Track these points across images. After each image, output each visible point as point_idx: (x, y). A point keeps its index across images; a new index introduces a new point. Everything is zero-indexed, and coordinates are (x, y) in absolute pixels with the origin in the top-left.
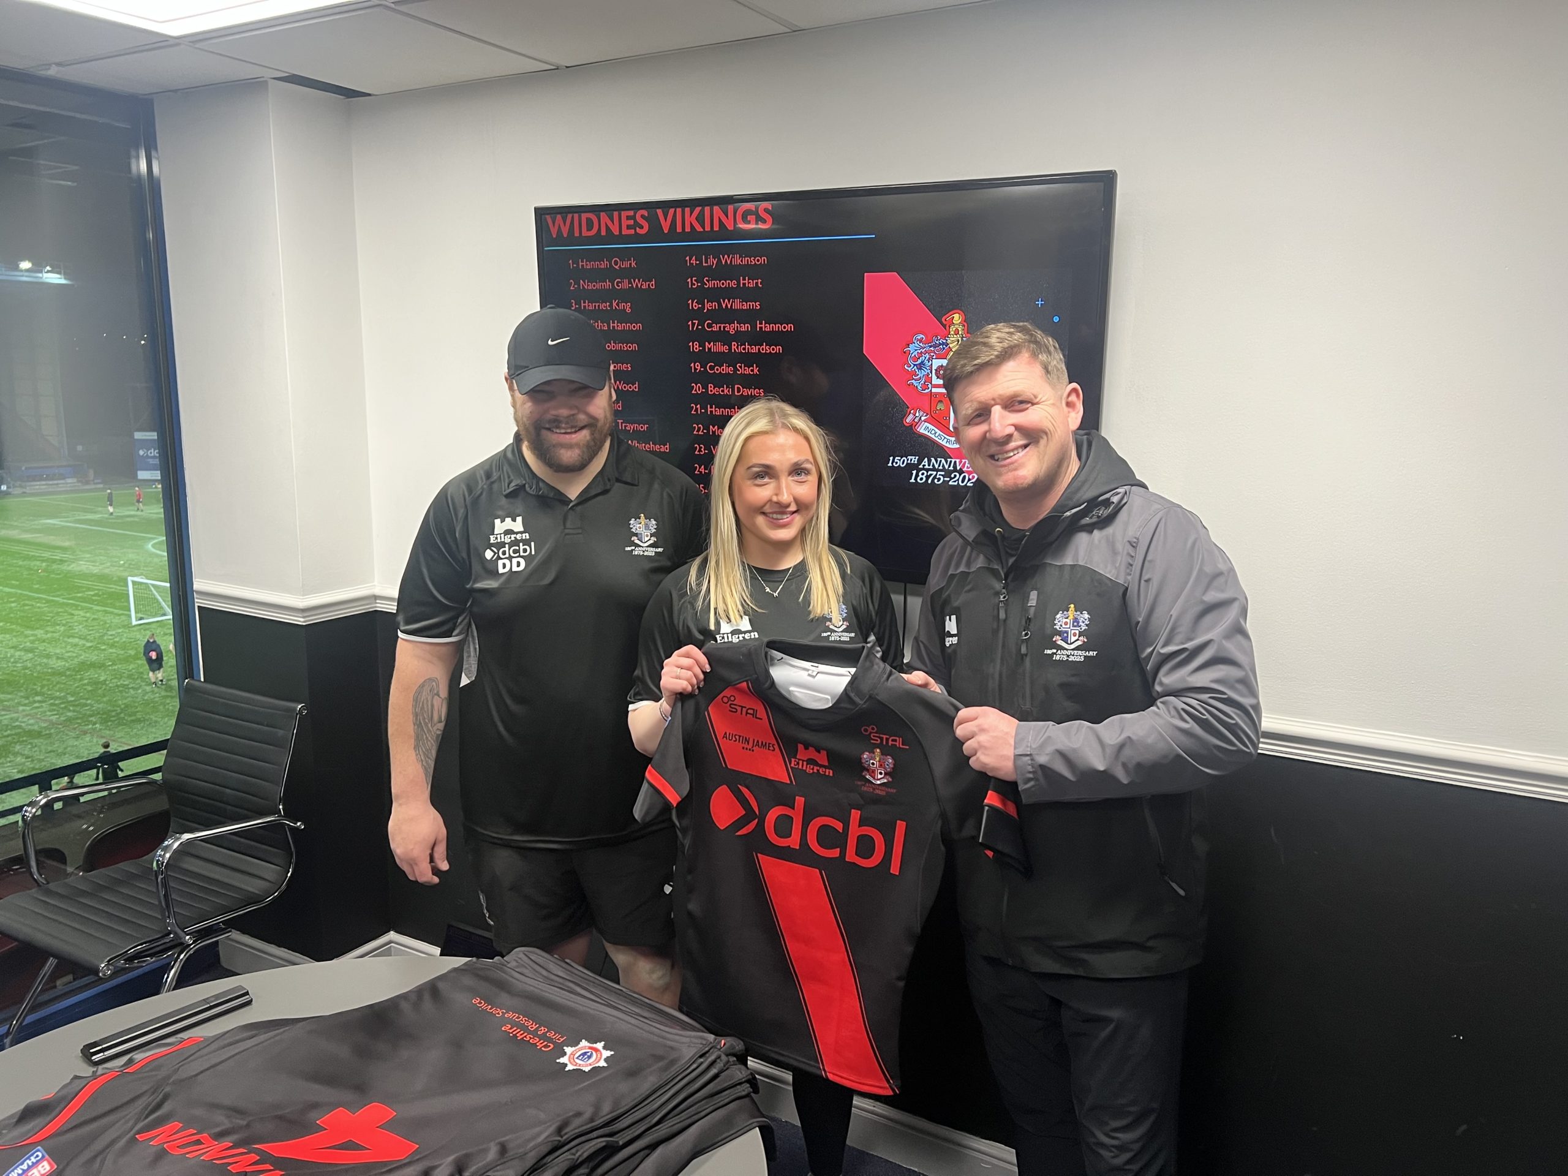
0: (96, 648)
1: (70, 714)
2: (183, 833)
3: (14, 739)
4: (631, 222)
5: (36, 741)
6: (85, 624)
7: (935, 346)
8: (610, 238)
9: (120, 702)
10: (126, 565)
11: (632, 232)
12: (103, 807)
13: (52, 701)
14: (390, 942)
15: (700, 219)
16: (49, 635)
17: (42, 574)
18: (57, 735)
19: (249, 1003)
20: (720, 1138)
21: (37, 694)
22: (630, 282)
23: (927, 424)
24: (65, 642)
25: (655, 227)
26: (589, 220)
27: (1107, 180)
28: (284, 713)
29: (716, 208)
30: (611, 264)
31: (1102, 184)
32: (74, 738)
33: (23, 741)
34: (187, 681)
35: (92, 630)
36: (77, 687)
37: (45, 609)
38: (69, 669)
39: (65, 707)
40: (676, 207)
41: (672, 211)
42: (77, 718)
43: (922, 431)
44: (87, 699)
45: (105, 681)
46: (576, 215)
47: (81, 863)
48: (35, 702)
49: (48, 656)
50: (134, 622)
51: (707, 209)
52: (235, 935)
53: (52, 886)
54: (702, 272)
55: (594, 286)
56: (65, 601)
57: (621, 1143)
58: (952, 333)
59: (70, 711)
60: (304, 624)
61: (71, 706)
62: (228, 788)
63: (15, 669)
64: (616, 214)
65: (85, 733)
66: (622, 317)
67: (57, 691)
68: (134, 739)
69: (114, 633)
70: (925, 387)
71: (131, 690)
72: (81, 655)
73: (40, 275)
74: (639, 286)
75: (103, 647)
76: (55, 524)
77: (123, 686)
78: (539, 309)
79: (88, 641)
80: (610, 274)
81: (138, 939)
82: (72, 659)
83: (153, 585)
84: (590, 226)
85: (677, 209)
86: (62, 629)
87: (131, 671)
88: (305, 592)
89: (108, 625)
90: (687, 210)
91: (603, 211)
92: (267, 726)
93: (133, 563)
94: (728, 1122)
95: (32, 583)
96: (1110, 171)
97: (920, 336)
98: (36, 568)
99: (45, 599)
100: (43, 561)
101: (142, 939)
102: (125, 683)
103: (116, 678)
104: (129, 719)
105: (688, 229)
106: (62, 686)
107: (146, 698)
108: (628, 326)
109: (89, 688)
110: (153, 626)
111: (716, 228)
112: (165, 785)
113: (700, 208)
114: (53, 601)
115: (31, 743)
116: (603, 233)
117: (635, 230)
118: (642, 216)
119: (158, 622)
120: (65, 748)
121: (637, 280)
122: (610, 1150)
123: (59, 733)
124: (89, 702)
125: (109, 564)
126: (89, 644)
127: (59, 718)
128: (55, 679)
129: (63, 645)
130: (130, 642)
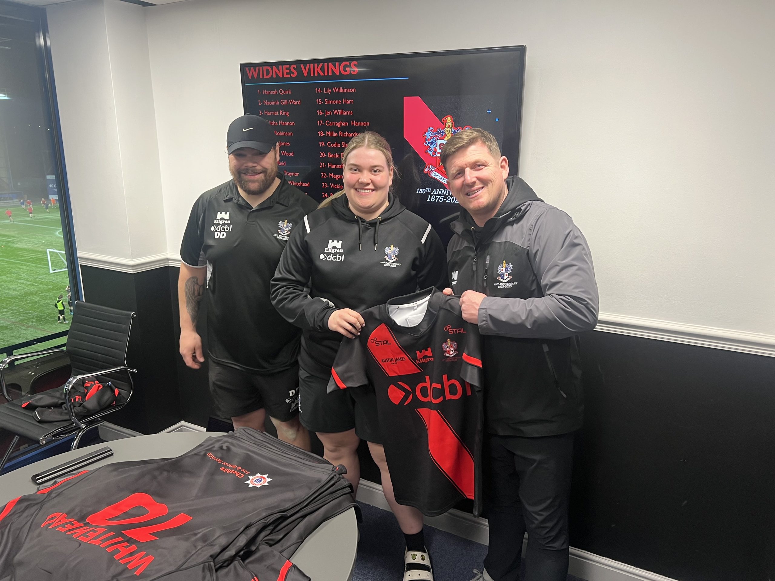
0: (33, 285)
1: (21, 318)
2: (78, 375)
4: (288, 71)
5: (5, 331)
6: (26, 273)
7: (438, 133)
8: (278, 79)
9: (46, 312)
10: (46, 243)
11: (289, 76)
12: (38, 363)
13: (11, 312)
14: (182, 426)
15: (322, 69)
16: (9, 279)
17: (3, 248)
18: (15, 328)
19: (112, 454)
20: (335, 512)
21: (4, 308)
22: (288, 101)
23: (435, 172)
24: (17, 282)
25: (300, 72)
26: (267, 70)
27: (522, 50)
28: (125, 316)
29: (330, 64)
30: (278, 92)
31: (519, 52)
32: (24, 329)
34: (76, 301)
35: (30, 276)
36: (24, 304)
37: (6, 265)
38: (19, 295)
39: (19, 315)
40: (310, 63)
41: (308, 65)
42: (25, 320)
43: (433, 176)
44: (30, 310)
45: (38, 301)
46: (261, 68)
47: (29, 390)
48: (4, 312)
49: (9, 289)
50: (51, 272)
51: (326, 64)
52: (106, 423)
53: (14, 402)
54: (323, 96)
55: (271, 103)
56: (16, 261)
57: (288, 515)
58: (447, 127)
59: (21, 316)
60: (133, 273)
61: (22, 313)
62: (98, 353)
64: (280, 67)
65: (30, 327)
66: (285, 119)
67: (14, 306)
68: (54, 330)
69: (41, 277)
70: (434, 154)
72: (25, 289)
74: (293, 103)
75: (36, 284)
78: (243, 115)
79: (28, 281)
80: (278, 97)
81: (58, 426)
82: (21, 291)
83: (60, 253)
84: (268, 74)
85: (311, 64)
86: (15, 275)
87: (50, 296)
88: (133, 257)
89: (38, 273)
90: (316, 65)
91: (274, 65)
92: (117, 323)
93: (49, 242)
94: (339, 505)
96: (523, 46)
97: (431, 128)
98: (1, 245)
99: (5, 260)
100: (3, 241)
101: (60, 426)
102: (48, 302)
104: (51, 320)
105: (316, 75)
106: (17, 304)
108: (287, 123)
109: (30, 305)
110: (61, 273)
111: (330, 74)
112: (68, 353)
113: (322, 64)
114: (9, 261)
115: (3, 332)
116: (274, 77)
117: (290, 75)
118: (294, 68)
119: (63, 271)
120: (20, 335)
121: (291, 100)
122: (283, 518)
123: (17, 327)
125: (37, 243)
126: (29, 283)
127: (16, 320)
128: (13, 301)
129: (16, 283)
130: (50, 282)
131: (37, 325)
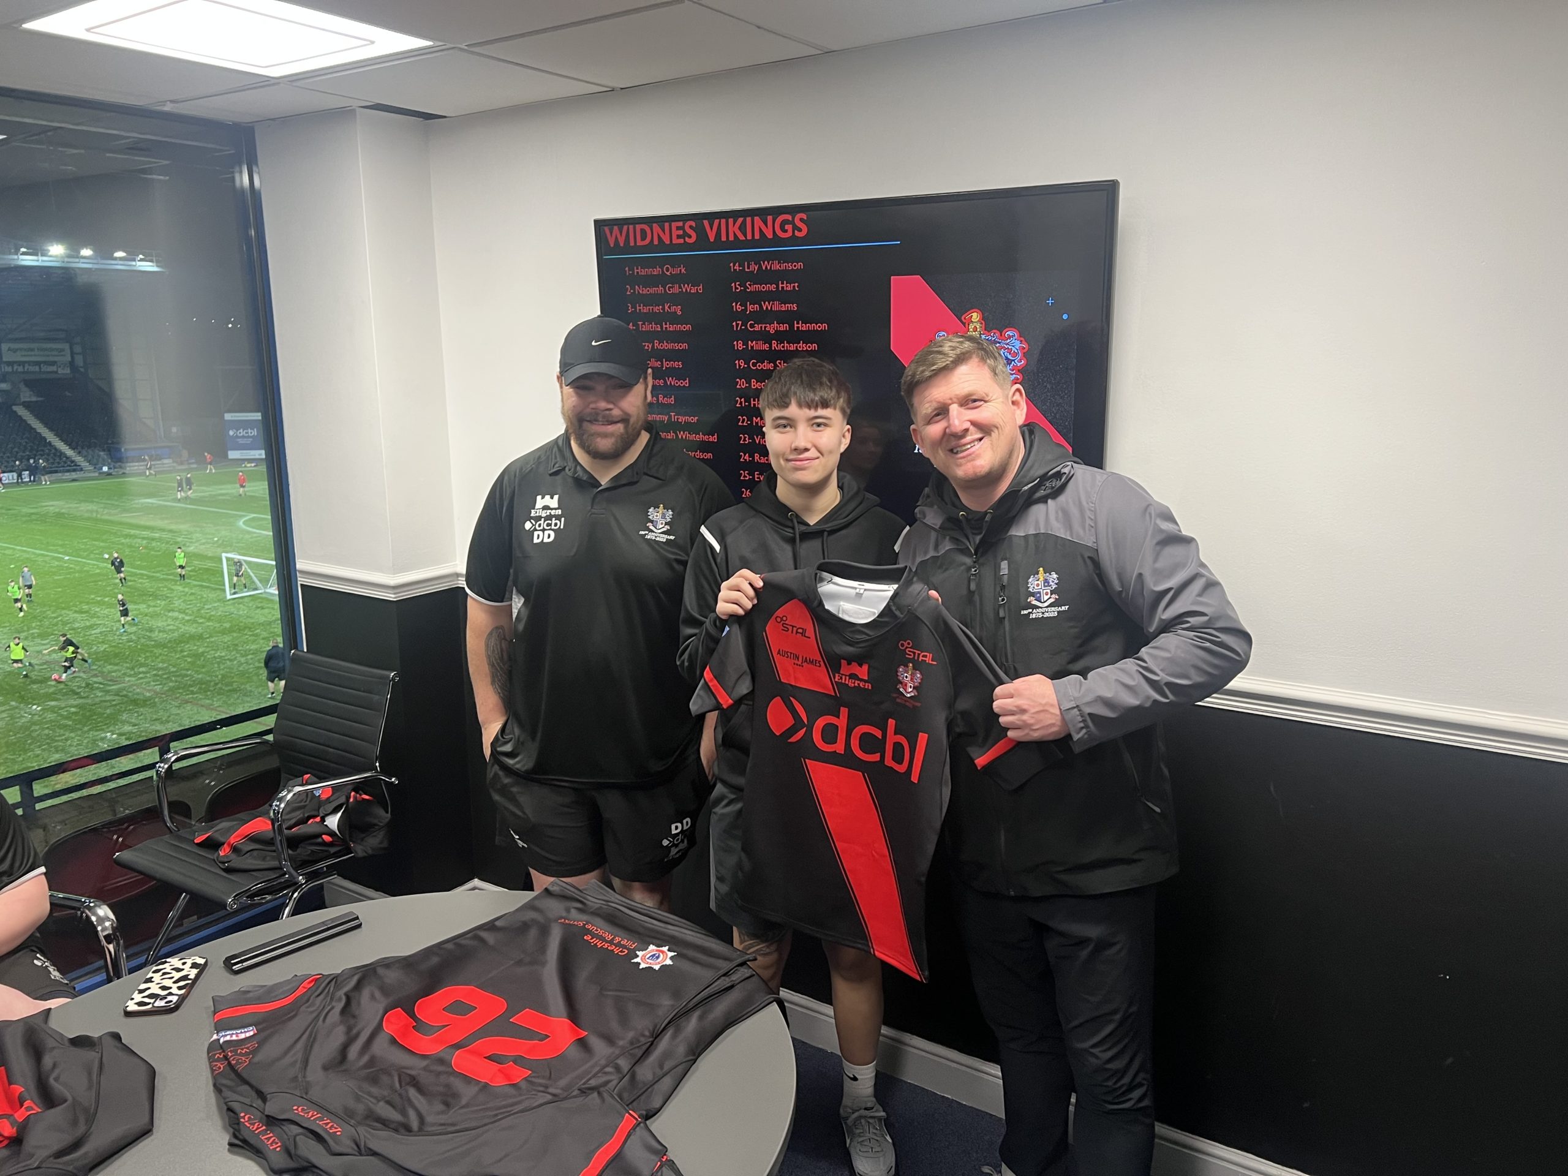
0: (195, 621)
1: (171, 684)
3: (121, 707)
5: (142, 709)
6: (183, 598)
9: (218, 673)
10: (220, 542)
13: (155, 672)
16: (151, 609)
17: (143, 551)
18: (161, 704)
21: (142, 665)
24: (166, 616)
28: (379, 680)
32: (176, 707)
33: (130, 710)
35: (190, 604)
36: (178, 658)
37: (147, 584)
38: (170, 641)
39: (168, 678)
42: (179, 689)
44: (187, 670)
45: (203, 653)
48: (140, 673)
49: (151, 630)
56: (165, 576)
59: (172, 681)
61: (173, 676)
63: (121, 641)
65: (187, 702)
67: (159, 662)
68: (231, 708)
69: (210, 606)
71: (228, 662)
72: (181, 628)
73: (134, 263)
75: (201, 621)
76: (152, 503)
77: (221, 657)
79: (186, 614)
82: (173, 631)
86: (164, 602)
87: (225, 643)
89: (204, 600)
92: (364, 692)
93: (226, 539)
95: (134, 561)
98: (137, 545)
99: (146, 575)
100: (144, 538)
102: (223, 654)
103: (212, 650)
104: (227, 689)
106: (164, 658)
107: (241, 669)
109: (189, 660)
110: (246, 600)
114: (153, 577)
115: (137, 712)
119: (250, 596)
120: (169, 717)
123: (164, 701)
124: (189, 672)
125: (204, 541)
126: (187, 618)
127: (162, 688)
128: (158, 651)
129: (164, 618)
130: (225, 616)
131: (201, 699)
